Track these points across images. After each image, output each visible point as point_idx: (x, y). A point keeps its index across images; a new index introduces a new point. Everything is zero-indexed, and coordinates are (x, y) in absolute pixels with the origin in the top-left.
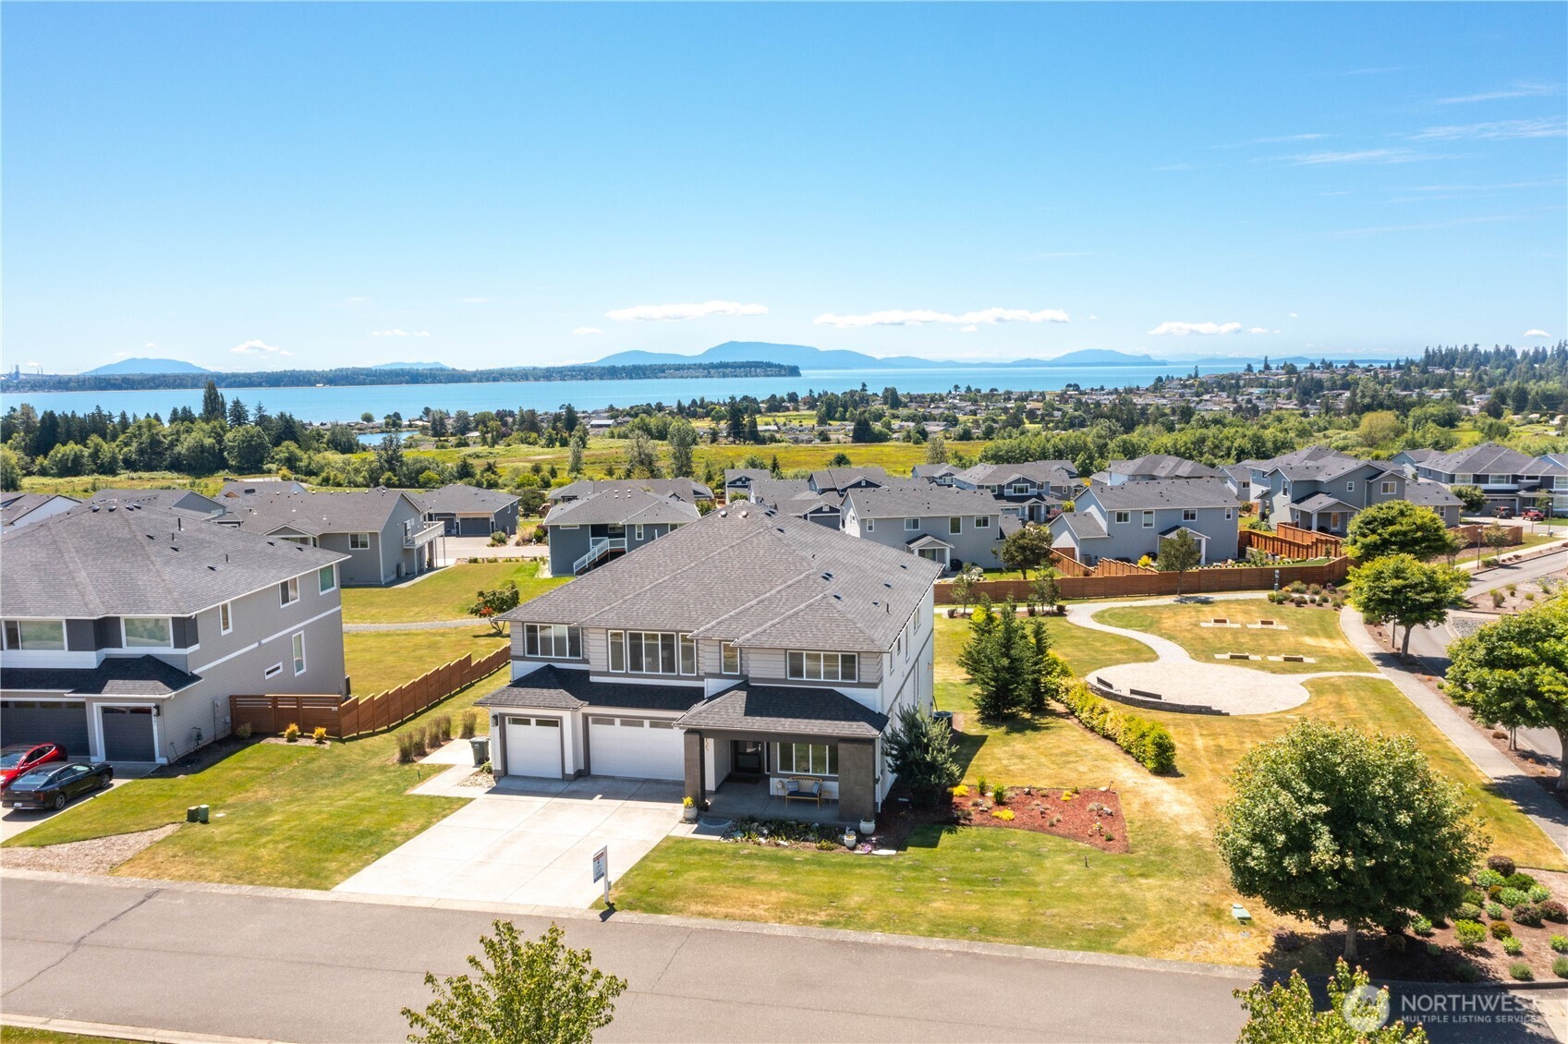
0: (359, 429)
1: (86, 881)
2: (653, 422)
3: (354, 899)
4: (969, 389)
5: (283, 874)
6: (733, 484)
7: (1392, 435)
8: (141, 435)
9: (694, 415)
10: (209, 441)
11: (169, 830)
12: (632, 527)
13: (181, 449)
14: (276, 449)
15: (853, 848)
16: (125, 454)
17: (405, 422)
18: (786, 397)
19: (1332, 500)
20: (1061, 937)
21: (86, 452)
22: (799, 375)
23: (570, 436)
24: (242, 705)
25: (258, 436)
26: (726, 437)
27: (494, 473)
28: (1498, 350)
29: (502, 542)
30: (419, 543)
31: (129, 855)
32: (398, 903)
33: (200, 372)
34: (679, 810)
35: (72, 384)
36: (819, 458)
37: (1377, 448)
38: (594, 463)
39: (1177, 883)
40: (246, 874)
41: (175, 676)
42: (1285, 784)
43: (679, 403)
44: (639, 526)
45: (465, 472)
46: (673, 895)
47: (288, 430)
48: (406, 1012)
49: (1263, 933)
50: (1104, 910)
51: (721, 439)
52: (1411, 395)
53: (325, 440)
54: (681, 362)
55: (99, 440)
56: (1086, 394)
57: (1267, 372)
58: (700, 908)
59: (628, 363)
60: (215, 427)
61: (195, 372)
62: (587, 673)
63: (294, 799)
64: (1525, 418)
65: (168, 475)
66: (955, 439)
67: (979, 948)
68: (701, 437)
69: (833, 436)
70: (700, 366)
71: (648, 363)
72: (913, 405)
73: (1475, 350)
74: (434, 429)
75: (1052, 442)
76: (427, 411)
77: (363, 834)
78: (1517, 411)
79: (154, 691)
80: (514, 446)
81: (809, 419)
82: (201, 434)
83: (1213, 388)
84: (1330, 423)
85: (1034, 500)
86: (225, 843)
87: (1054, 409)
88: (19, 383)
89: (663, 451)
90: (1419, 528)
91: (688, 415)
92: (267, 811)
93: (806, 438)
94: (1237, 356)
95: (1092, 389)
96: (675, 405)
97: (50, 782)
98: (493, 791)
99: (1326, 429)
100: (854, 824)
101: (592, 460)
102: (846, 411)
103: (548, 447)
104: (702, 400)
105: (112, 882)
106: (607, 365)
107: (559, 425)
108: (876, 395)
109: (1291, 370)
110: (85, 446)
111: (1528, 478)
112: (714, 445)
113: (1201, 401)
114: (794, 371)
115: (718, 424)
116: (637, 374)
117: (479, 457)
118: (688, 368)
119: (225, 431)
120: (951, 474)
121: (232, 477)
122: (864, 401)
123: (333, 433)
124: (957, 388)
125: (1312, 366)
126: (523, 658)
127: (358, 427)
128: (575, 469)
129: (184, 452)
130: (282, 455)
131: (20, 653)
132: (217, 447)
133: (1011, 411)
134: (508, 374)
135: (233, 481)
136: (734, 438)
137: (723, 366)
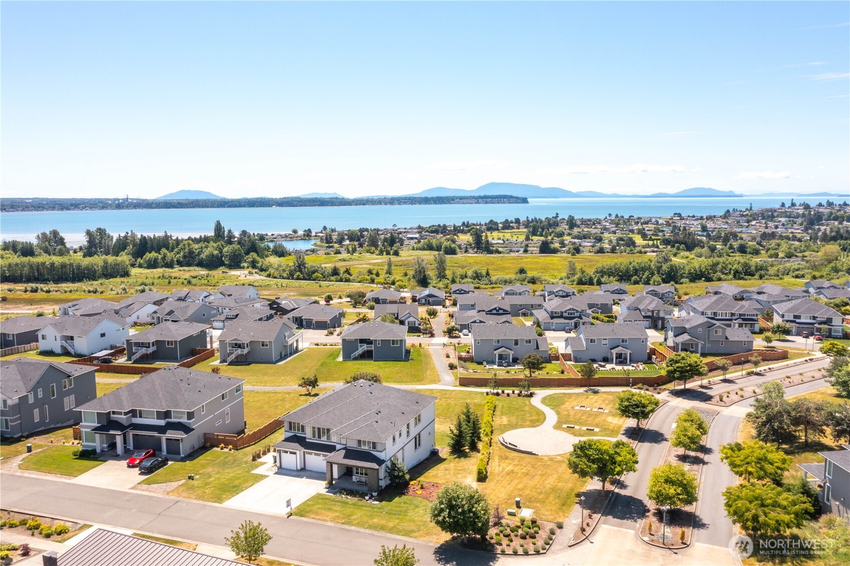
0: (291, 238)
1: (161, 496)
3: (227, 507)
5: (211, 498)
6: (455, 292)
7: (826, 263)
8: (185, 249)
9: (461, 232)
10: (216, 252)
11: (183, 481)
12: (376, 341)
13: (203, 256)
14: (247, 256)
16: (177, 259)
17: (313, 234)
18: (514, 221)
19: (689, 338)
21: (160, 257)
22: (527, 202)
23: (391, 249)
24: (208, 436)
25: (239, 250)
26: (473, 249)
27: (349, 273)
29: (331, 333)
30: (290, 343)
31: (172, 489)
32: (238, 509)
33: (215, 198)
34: (324, 483)
35: (153, 205)
38: (400, 266)
40: (201, 497)
41: (186, 429)
44: (379, 340)
45: (335, 272)
46: (308, 512)
47: (253, 246)
48: (225, 538)
51: (470, 251)
53: (271, 251)
55: (166, 251)
56: (684, 219)
57: (792, 207)
58: (313, 516)
59: (435, 195)
60: (219, 245)
61: (212, 198)
62: (305, 438)
63: (218, 473)
65: (197, 268)
66: (595, 253)
67: (376, 533)
68: (460, 249)
69: (530, 248)
70: (474, 197)
71: (445, 195)
74: (326, 239)
75: (632, 265)
76: (325, 228)
77: (234, 487)
79: (181, 435)
80: (363, 254)
81: (519, 236)
82: (213, 248)
83: (758, 217)
85: (577, 319)
86: (197, 487)
88: (128, 204)
90: (690, 365)
91: (458, 232)
92: (210, 476)
93: (516, 249)
95: (689, 216)
96: (452, 226)
97: (151, 464)
98: (276, 473)
99: (804, 251)
100: (371, 493)
101: (400, 264)
102: (543, 231)
103: (380, 255)
104: (468, 223)
105: (167, 497)
106: (423, 196)
107: (386, 243)
108: (563, 219)
109: (807, 207)
110: (160, 253)
111: (820, 318)
112: (465, 254)
113: (749, 225)
114: (525, 200)
116: (439, 202)
117: (344, 260)
118: (467, 199)
119: (223, 247)
120: (562, 291)
121: (227, 270)
122: (556, 224)
123: (275, 247)
124: (610, 215)
125: (820, 205)
126: (288, 431)
127: (290, 236)
128: (389, 272)
129: (204, 257)
130: (249, 259)
131: (142, 419)
132: (219, 255)
133: (635, 231)
134: (371, 201)
135: (226, 272)
136: (477, 250)
137: (486, 197)
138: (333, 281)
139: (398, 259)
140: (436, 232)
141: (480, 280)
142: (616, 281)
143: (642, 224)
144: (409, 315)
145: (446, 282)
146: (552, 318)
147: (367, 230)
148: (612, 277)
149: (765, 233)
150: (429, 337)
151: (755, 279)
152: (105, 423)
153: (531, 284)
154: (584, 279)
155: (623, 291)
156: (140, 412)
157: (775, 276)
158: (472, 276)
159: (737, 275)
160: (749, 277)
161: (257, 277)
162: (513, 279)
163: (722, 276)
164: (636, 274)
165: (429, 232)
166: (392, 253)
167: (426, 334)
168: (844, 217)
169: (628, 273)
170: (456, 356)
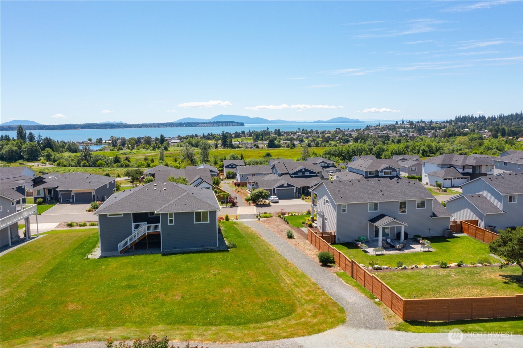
0: (83, 144)
2: (193, 141)
4: (303, 130)
6: (227, 167)
9: (209, 139)
10: (15, 148)
12: (165, 215)
13: (3, 151)
14: (42, 151)
17: (104, 141)
18: (241, 132)
22: (244, 125)
25: (36, 146)
26: (221, 146)
27: (128, 161)
28: (479, 116)
36: (257, 154)
38: (170, 156)
43: (203, 134)
44: (171, 215)
45: (117, 160)
47: (49, 144)
51: (219, 147)
53: (66, 148)
54: (204, 121)
56: (343, 131)
57: (403, 124)
59: (186, 122)
60: (18, 143)
68: (211, 146)
69: (260, 146)
70: (210, 123)
71: (193, 122)
72: (285, 135)
73: (472, 116)
74: (113, 143)
76: (112, 138)
80: (140, 150)
81: (250, 140)
82: (12, 145)
83: (386, 129)
87: (335, 136)
89: (196, 152)
91: (207, 138)
93: (250, 146)
95: (345, 130)
96: (202, 135)
101: (170, 155)
102: (263, 137)
103: (153, 150)
104: (212, 133)
106: (179, 122)
107: (157, 142)
108: (272, 132)
109: (412, 123)
112: (217, 149)
114: (242, 124)
115: (217, 142)
116: (189, 125)
117: (125, 154)
118: (207, 123)
119: (22, 145)
121: (25, 163)
122: (268, 134)
125: (418, 122)
127: (86, 143)
128: (162, 160)
129: (4, 153)
130: (45, 154)
132: (18, 150)
134: (145, 125)
135: (23, 164)
136: (224, 146)
137: (218, 122)
138: (114, 167)
139: (168, 152)
142: (341, 160)
143: (321, 134)
144: (200, 180)
147: (142, 138)
148: (337, 158)
150: (231, 207)
160: (433, 155)
161: (48, 166)
162: (262, 161)
166: (162, 148)
167: (227, 202)
168: (437, 128)
169: (349, 154)
170: (302, 233)
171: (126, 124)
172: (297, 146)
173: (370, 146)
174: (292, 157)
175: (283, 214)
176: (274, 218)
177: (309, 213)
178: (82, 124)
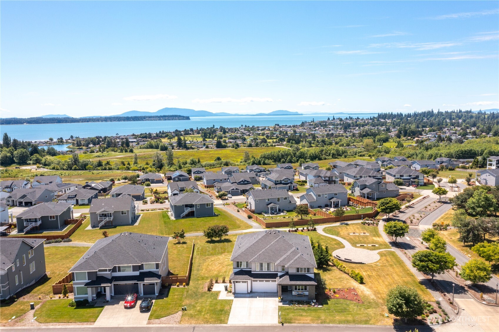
0: (49, 144)
2: (154, 143)
3: (234, 325)
4: (246, 126)
5: (215, 321)
9: (162, 137)
10: (9, 154)
11: (181, 313)
12: (196, 205)
14: (32, 156)
15: (314, 306)
17: (64, 141)
18: (189, 130)
19: (370, 190)
20: (360, 322)
22: (189, 119)
23: (128, 149)
25: (26, 152)
26: (176, 147)
27: (109, 164)
28: (398, 113)
29: (146, 203)
31: (179, 319)
34: (278, 299)
36: (209, 156)
37: (369, 152)
39: (374, 310)
41: (157, 276)
42: (398, 297)
44: (198, 205)
45: (100, 164)
46: (291, 319)
47: (35, 150)
49: (391, 319)
50: (365, 316)
52: (375, 129)
53: (46, 152)
54: (150, 115)
56: (281, 127)
57: (334, 120)
58: (298, 322)
62: (251, 271)
64: (407, 138)
66: (247, 147)
69: (209, 146)
70: (157, 117)
71: (139, 116)
72: (230, 132)
74: (77, 143)
75: (280, 153)
76: (72, 137)
78: (405, 136)
79: (156, 280)
80: (110, 152)
81: (199, 138)
82: (6, 152)
83: (319, 125)
84: (355, 140)
85: (290, 184)
86: (196, 315)
87: (273, 133)
90: (394, 205)
91: (160, 137)
93: (200, 146)
94: (324, 112)
95: (283, 126)
96: (154, 133)
98: (235, 297)
99: (354, 143)
101: (139, 157)
102: (210, 135)
103: (121, 152)
104: (163, 131)
105: (182, 325)
107: (124, 145)
108: (217, 128)
109: (341, 120)
111: (413, 176)
112: (173, 150)
113: (316, 130)
115: (170, 140)
116: (136, 119)
117: (99, 157)
118: (153, 117)
119: (14, 151)
120: (258, 169)
121: (18, 166)
122: (215, 131)
123: (48, 149)
124: (242, 126)
125: (347, 119)
126: (236, 268)
127: (49, 142)
128: (136, 163)
130: (34, 158)
131: (121, 273)
132: (11, 156)
133: (261, 134)
134: (92, 120)
135: (19, 168)
136: (179, 147)
137: (165, 116)
138: (99, 170)
139: (135, 154)
140: (146, 137)
141: (195, 165)
143: (261, 130)
144: (194, 188)
145: (175, 167)
146: (276, 184)
147: (101, 137)
148: (270, 160)
149: (328, 134)
151: (343, 158)
152: (95, 279)
153: (226, 166)
154: (255, 162)
155: (291, 167)
156: (119, 267)
157: (352, 156)
158: (191, 163)
159: (334, 156)
160: (340, 157)
161: (45, 170)
162: (215, 164)
163: (326, 157)
164: (283, 158)
165: (141, 138)
166: (128, 151)
168: (360, 125)
169: (279, 157)
170: (243, 210)
171: (73, 118)
172: (240, 146)
173: (294, 151)
174: (236, 159)
175: (235, 203)
176: (231, 205)
177: (246, 202)
178: (27, 118)
